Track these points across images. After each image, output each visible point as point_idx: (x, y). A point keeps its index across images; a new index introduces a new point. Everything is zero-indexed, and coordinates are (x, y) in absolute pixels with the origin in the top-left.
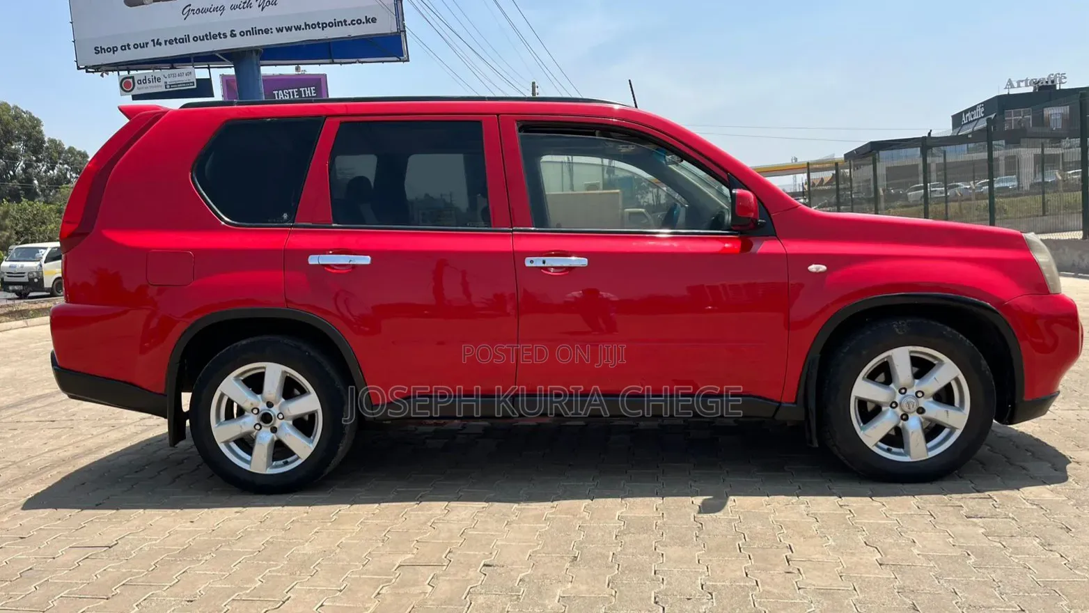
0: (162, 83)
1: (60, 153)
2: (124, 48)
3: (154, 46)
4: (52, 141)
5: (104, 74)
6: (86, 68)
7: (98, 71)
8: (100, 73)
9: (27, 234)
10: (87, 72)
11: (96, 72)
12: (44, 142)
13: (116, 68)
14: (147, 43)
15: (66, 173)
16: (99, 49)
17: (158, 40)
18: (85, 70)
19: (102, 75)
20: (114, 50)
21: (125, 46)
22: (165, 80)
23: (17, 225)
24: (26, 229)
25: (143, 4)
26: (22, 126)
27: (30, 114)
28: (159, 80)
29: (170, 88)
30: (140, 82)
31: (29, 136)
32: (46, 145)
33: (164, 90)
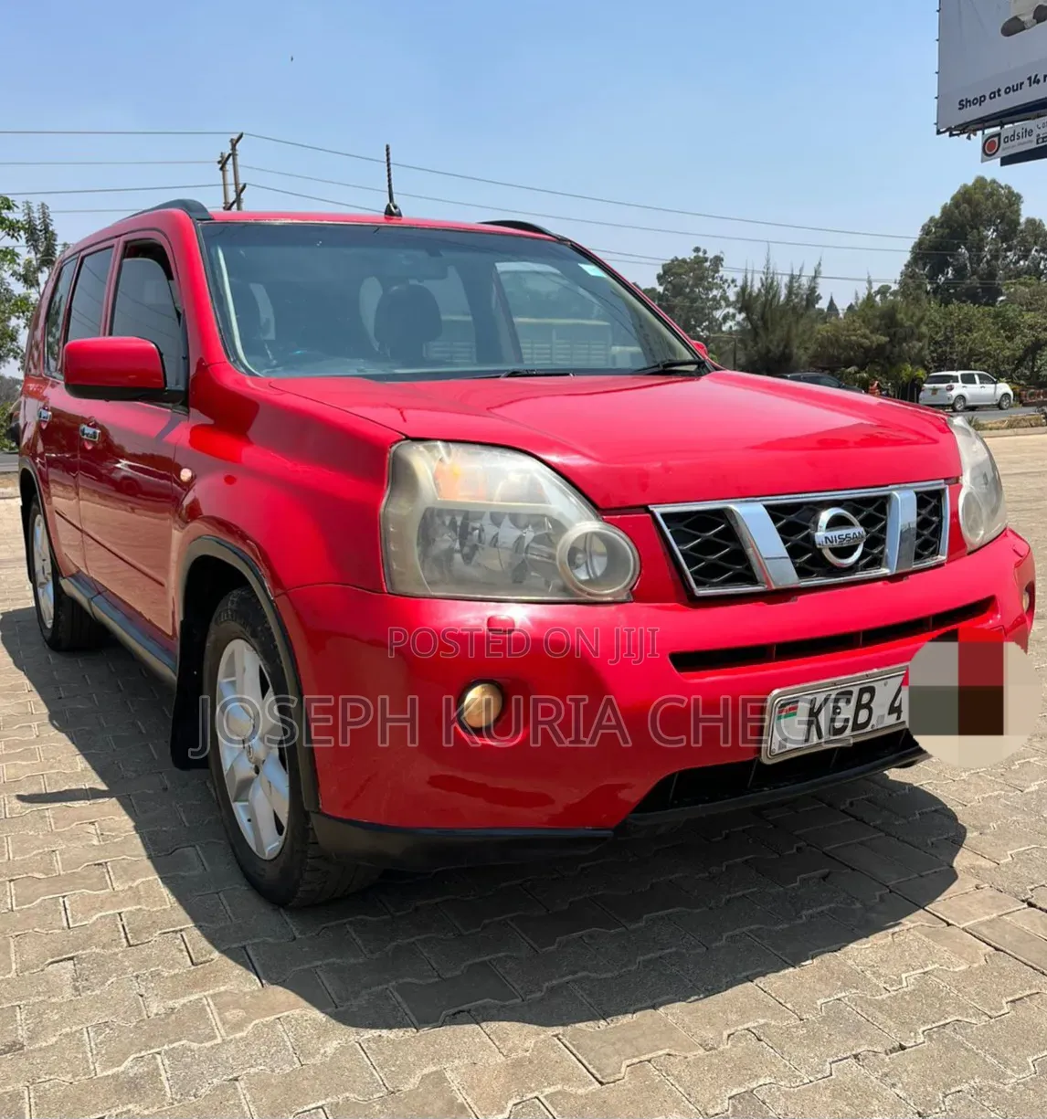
0: (1034, 138)
1: (1037, 236)
2: (993, 95)
3: (1030, 85)
4: (1031, 222)
5: (972, 136)
6: (949, 129)
7: (964, 133)
8: (966, 135)
9: (946, 345)
10: (951, 135)
11: (961, 133)
12: (1019, 224)
13: (980, 126)
14: (1022, 84)
15: (1039, 263)
16: (964, 103)
17: (1036, 76)
18: (948, 133)
19: (969, 138)
20: (981, 100)
21: (994, 93)
22: (1038, 131)
23: (937, 333)
24: (947, 338)
25: (1024, 29)
26: (996, 206)
27: (1009, 188)
28: (1030, 133)
29: (1043, 142)
30: (1007, 139)
31: (1002, 217)
32: (1022, 227)
33: (1034, 145)
